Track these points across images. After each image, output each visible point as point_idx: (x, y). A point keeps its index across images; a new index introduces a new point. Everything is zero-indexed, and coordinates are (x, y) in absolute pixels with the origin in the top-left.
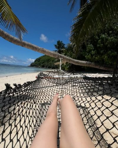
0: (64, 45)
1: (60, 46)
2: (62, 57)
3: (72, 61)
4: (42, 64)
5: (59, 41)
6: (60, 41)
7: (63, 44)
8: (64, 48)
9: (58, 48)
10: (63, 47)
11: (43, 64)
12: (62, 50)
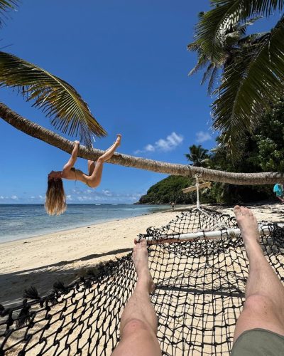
0: (207, 151)
1: (196, 154)
2: (200, 173)
3: (226, 177)
4: (163, 197)
5: (194, 146)
6: (197, 146)
7: (203, 150)
8: (207, 157)
9: (194, 159)
10: (204, 156)
11: (166, 196)
12: (203, 161)
